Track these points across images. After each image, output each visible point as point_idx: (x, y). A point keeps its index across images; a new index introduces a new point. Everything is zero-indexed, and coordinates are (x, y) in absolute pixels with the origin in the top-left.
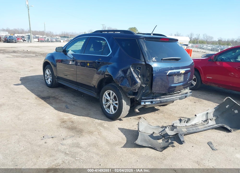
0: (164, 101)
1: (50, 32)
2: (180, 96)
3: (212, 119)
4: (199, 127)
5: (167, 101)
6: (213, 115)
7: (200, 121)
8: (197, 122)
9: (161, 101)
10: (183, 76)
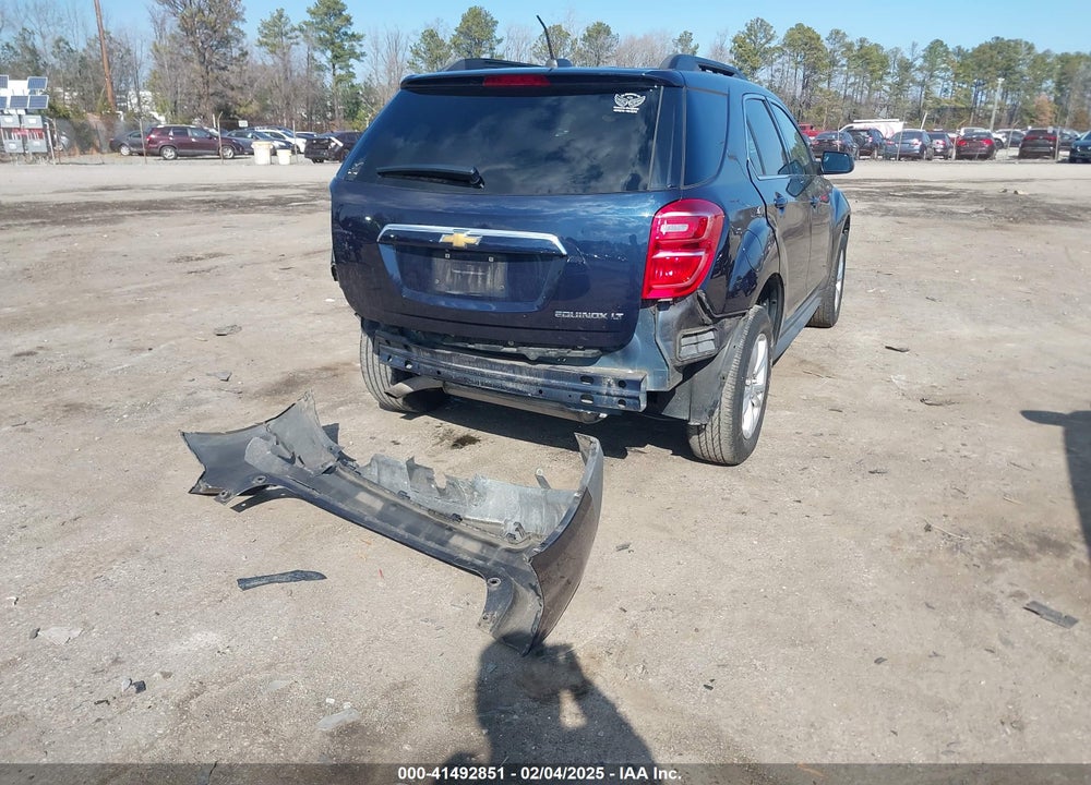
2: (540, 380)
7: (502, 522)
8: (487, 520)
9: (441, 370)
10: (502, 267)
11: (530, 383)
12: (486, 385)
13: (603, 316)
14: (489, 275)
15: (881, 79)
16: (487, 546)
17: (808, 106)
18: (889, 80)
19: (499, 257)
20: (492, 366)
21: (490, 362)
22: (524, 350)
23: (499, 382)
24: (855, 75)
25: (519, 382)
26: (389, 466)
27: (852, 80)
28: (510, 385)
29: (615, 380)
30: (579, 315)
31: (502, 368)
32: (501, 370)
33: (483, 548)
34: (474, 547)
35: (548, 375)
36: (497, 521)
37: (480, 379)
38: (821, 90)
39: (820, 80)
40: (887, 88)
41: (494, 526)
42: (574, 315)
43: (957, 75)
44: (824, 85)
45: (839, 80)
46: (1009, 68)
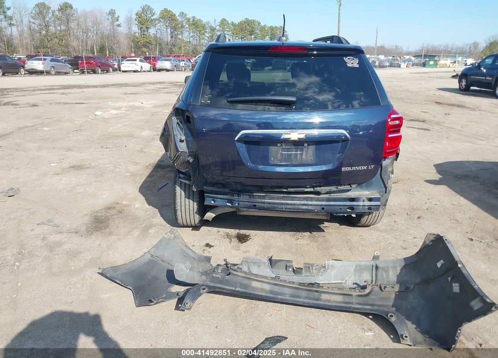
0: (266, 206)
1: (396, 46)
2: (324, 203)
3: (385, 287)
4: (324, 297)
5: (274, 208)
6: (397, 279)
7: (344, 282)
8: (333, 282)
9: (256, 204)
10: (312, 148)
11: (318, 205)
12: (288, 209)
13: (365, 168)
14: (304, 153)
15: (204, 34)
16: (346, 296)
17: (174, 46)
18: (207, 35)
19: (310, 143)
20: (293, 199)
21: (292, 197)
22: (318, 189)
23: (297, 206)
24: (193, 32)
25: (311, 205)
26: (255, 263)
27: (192, 34)
28: (304, 207)
29: (367, 198)
30: (354, 168)
31: (299, 199)
32: (299, 200)
33: (344, 297)
34: (339, 298)
35: (329, 200)
36: (340, 282)
37: (284, 207)
38: (179, 39)
39: (178, 34)
40: (207, 38)
41: (338, 285)
42: (352, 169)
43: (233, 34)
44: (180, 37)
45: (186, 34)
46: (253, 31)
